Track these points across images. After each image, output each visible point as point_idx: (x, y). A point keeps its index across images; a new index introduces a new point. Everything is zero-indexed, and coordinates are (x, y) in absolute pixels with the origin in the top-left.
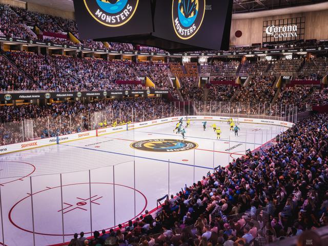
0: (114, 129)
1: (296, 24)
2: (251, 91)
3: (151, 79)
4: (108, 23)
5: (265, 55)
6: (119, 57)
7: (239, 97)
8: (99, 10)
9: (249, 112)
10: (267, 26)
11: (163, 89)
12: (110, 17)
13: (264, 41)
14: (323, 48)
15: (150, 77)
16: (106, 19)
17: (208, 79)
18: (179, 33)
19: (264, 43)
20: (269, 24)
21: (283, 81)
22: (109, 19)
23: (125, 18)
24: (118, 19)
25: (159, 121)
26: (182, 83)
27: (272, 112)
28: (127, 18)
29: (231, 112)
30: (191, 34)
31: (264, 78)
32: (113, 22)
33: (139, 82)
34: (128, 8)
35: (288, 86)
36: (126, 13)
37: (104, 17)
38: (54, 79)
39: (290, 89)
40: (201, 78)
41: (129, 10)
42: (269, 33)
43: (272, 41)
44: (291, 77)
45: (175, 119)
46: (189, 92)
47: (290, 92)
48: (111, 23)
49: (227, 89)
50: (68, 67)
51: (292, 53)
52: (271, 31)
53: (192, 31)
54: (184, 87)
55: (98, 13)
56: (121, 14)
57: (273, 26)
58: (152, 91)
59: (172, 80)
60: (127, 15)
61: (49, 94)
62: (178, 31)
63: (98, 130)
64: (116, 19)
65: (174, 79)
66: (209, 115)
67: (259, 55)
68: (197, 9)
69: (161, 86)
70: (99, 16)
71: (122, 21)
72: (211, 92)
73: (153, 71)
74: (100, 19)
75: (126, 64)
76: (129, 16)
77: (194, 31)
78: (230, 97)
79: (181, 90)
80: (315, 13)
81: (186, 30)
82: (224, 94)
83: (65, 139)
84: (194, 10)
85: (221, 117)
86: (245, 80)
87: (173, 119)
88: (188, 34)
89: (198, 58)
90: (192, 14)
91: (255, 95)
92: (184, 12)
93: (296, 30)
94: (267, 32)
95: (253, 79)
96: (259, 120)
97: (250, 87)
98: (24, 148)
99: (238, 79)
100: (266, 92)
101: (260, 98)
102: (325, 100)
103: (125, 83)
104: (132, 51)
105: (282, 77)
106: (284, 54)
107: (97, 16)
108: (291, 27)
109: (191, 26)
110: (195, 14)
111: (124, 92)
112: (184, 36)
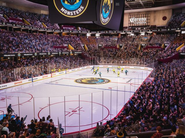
0: (60, 73)
1: (146, 17)
2: (126, 52)
3: (72, 45)
4: (68, 15)
5: (131, 33)
6: (52, 33)
7: (120, 55)
8: (63, 8)
9: (127, 63)
10: (131, 18)
11: (79, 51)
12: (70, 12)
13: (130, 26)
14: (160, 30)
15: (70, 44)
16: (67, 13)
17: (102, 45)
18: (102, 21)
19: (129, 27)
20: (132, 17)
21: (142, 47)
22: (69, 13)
23: (79, 13)
24: (75, 13)
25: (81, 68)
26: (89, 48)
27: (140, 62)
28: (80, 13)
29: (118, 63)
30: (107, 22)
31: (132, 45)
32: (71, 15)
33: (66, 47)
34: (81, 8)
35: (145, 49)
36: (80, 10)
37: (66, 12)
38: (20, 45)
39: (146, 51)
40: (98, 45)
41: (81, 9)
42: (132, 22)
43: (134, 25)
44: (146, 44)
45: (88, 67)
46: (93, 53)
47: (146, 52)
48: (70, 15)
49: (113, 51)
50: (26, 39)
51: (145, 32)
52: (133, 20)
53: (107, 20)
54: (90, 50)
55: (62, 9)
56: (76, 11)
57: (134, 18)
58: (73, 52)
59: (83, 46)
60: (80, 12)
61: (20, 54)
62: (102, 20)
63: (52, 74)
64: (73, 13)
65: (84, 45)
66: (106, 65)
67: (128, 33)
68: (110, 9)
69: (77, 49)
70: (63, 11)
71: (77, 14)
72: (104, 53)
73: (72, 41)
74: (63, 13)
75: (56, 37)
76: (81, 12)
77: (108, 20)
78: (115, 55)
79: (88, 51)
80: (155, 11)
81: (105, 20)
82: (112, 54)
83: (36, 79)
84: (109, 9)
85: (113, 66)
86: (122, 46)
87: (87, 67)
88: (106, 22)
89: (95, 34)
90: (108, 11)
91: (128, 54)
92: (105, 10)
93: (146, 20)
94: (131, 21)
95: (126, 45)
96: (133, 67)
97: (125, 50)
98: (16, 85)
99: (118, 45)
100: (134, 53)
101: (131, 55)
102: (165, 56)
103: (58, 47)
104: (59, 30)
105: (141, 44)
106: (141, 33)
107: (61, 11)
108: (143, 18)
109: (107, 18)
110: (109, 12)
111: (58, 52)
112: (104, 23)
